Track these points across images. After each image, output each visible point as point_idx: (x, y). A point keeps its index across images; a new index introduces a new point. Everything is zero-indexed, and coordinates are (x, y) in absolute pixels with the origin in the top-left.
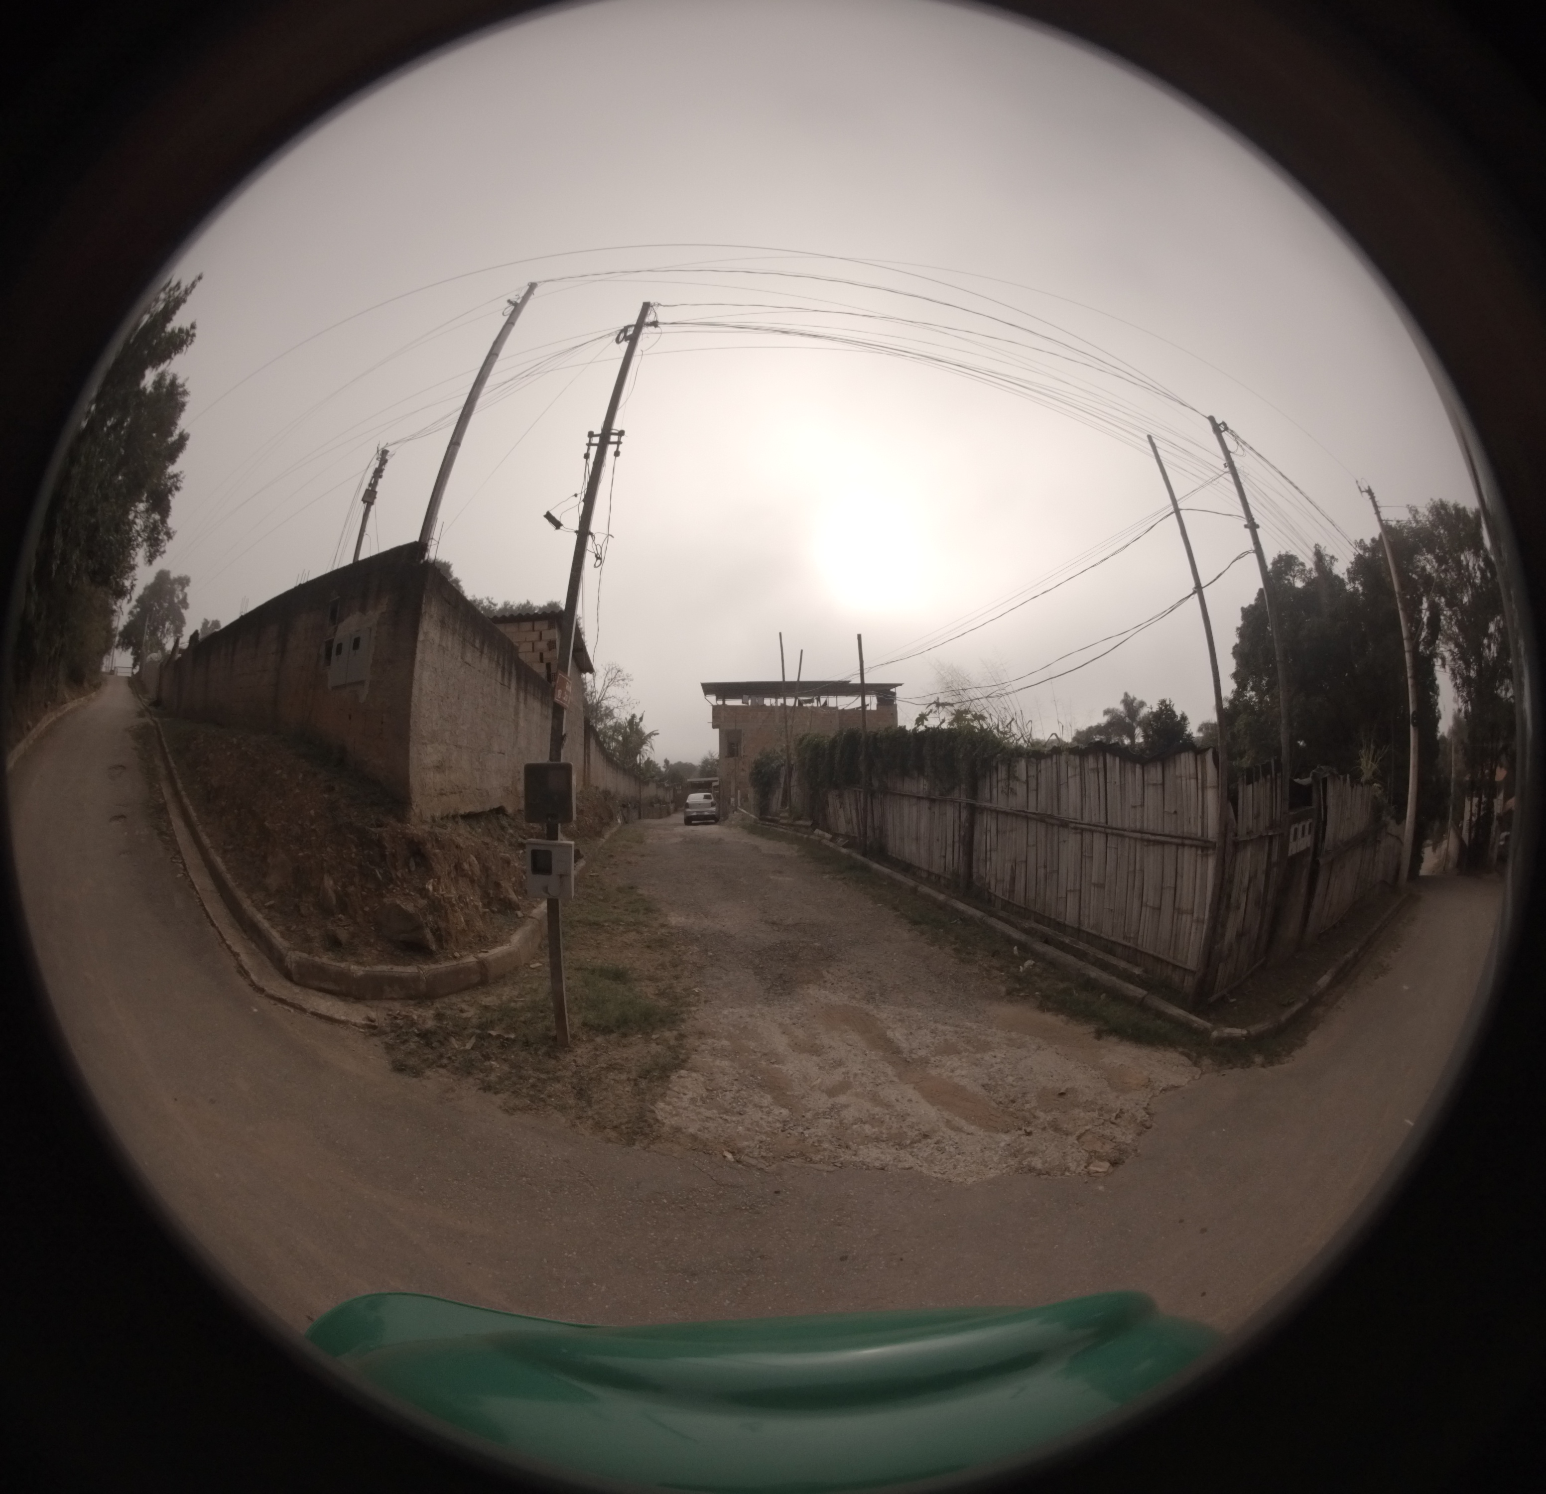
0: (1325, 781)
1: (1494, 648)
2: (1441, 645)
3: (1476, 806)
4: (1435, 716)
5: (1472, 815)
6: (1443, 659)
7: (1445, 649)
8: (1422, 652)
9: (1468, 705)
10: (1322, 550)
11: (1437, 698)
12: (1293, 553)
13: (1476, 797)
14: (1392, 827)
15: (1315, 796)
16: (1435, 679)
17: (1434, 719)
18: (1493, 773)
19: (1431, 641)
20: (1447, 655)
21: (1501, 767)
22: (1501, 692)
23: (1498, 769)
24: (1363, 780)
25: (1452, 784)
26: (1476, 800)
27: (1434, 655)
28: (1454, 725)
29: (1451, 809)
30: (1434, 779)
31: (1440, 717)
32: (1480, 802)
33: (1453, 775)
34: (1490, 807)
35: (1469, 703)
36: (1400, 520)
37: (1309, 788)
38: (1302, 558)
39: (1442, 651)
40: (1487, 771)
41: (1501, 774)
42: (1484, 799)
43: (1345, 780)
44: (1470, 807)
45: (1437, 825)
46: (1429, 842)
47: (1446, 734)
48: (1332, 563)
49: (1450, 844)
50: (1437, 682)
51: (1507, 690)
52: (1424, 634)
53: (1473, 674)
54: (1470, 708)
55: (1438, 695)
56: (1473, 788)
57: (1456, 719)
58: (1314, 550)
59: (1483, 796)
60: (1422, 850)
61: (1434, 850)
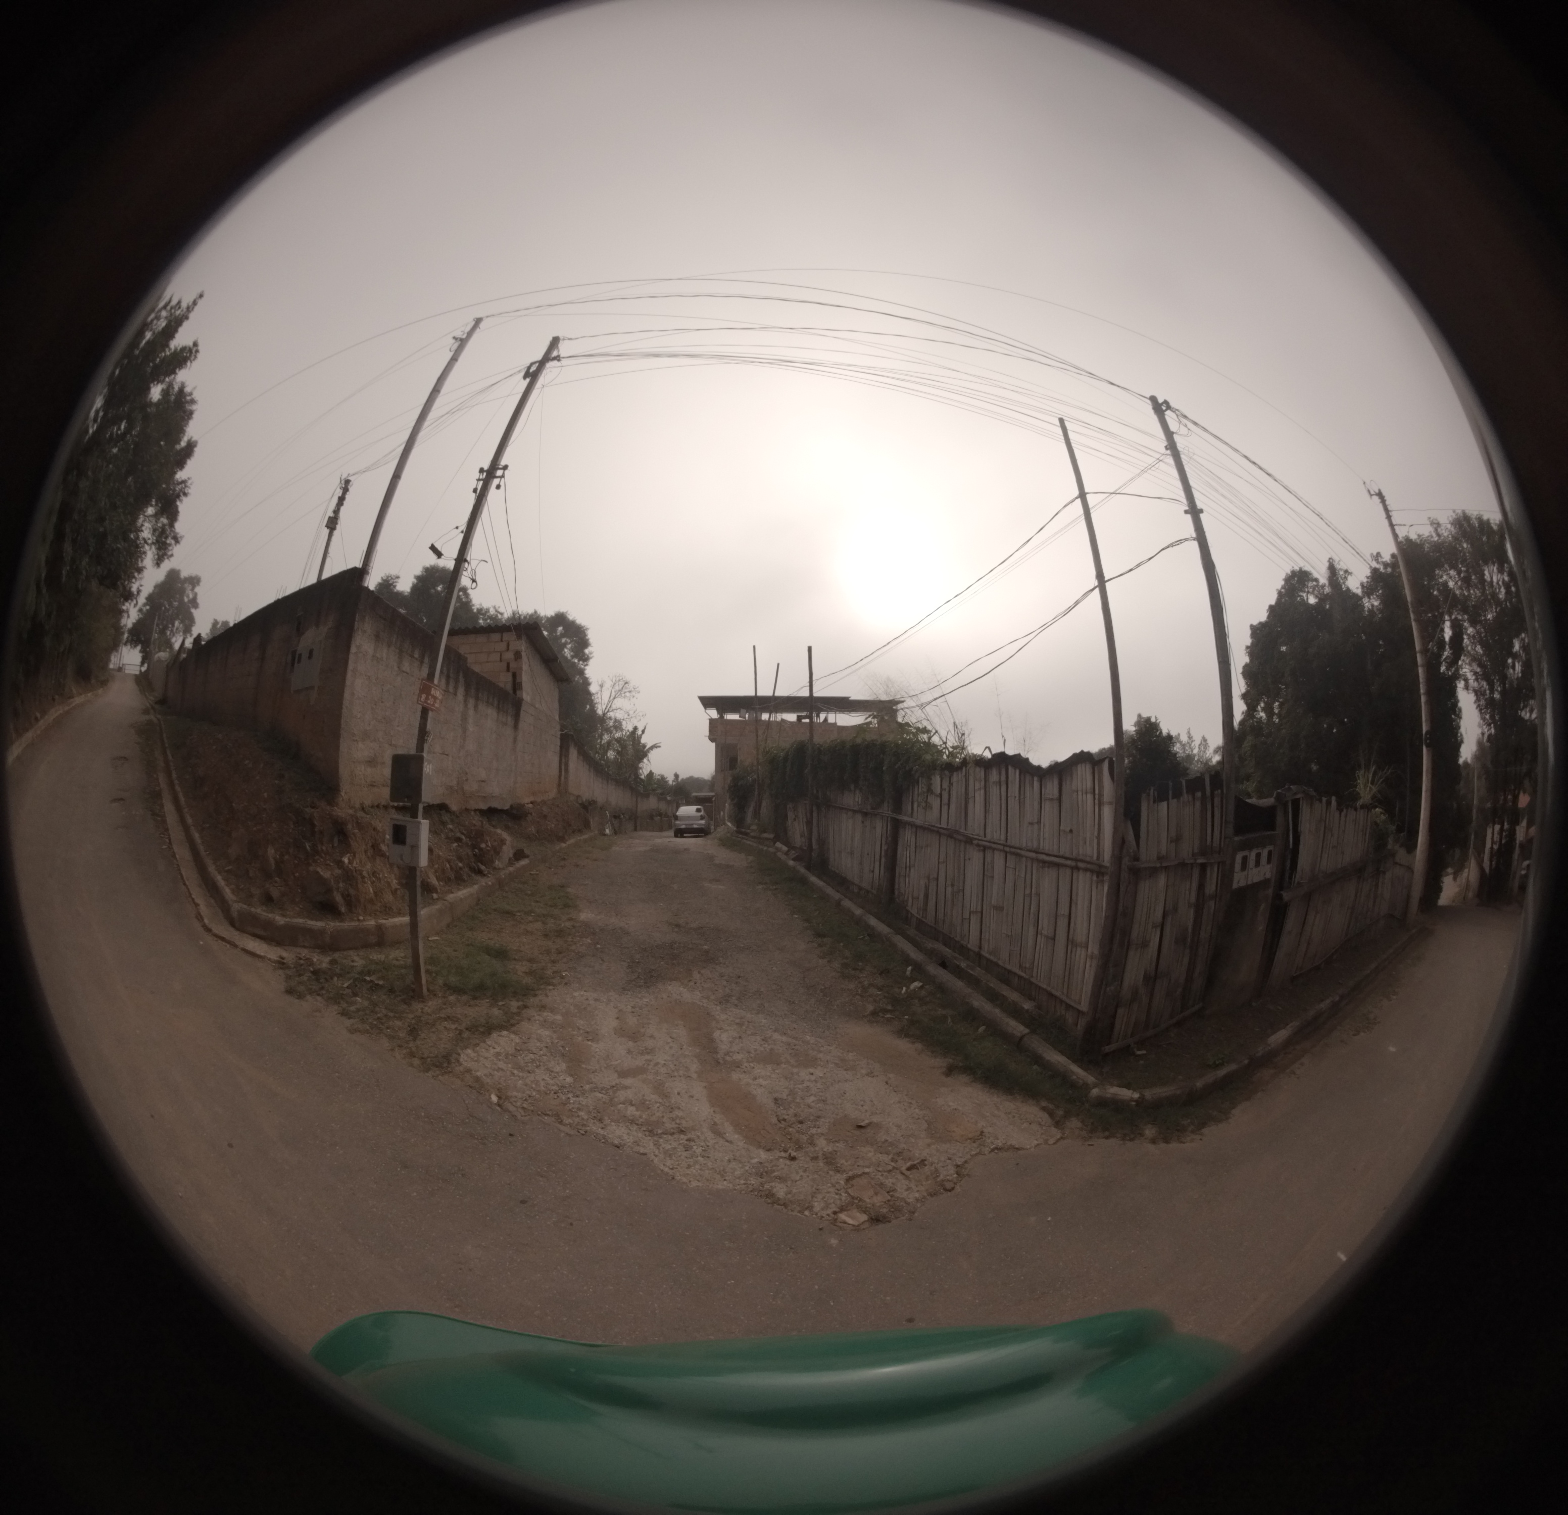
0: (1296, 804)
1: (1518, 667)
2: (1464, 666)
3: (1498, 833)
4: (1457, 740)
5: (1493, 842)
6: (1466, 680)
7: (1467, 669)
8: (1444, 673)
9: (1491, 728)
10: (1335, 564)
11: (1460, 721)
12: (1307, 568)
13: (1499, 824)
14: (1401, 855)
15: (1280, 819)
16: (1457, 701)
17: (1457, 744)
18: (1516, 798)
19: (1453, 662)
20: (1470, 676)
21: (1524, 792)
22: (1526, 714)
23: (1521, 795)
24: (1359, 803)
25: (1474, 811)
26: (1497, 827)
27: (1456, 676)
28: (1478, 750)
29: (1473, 837)
30: (1455, 806)
31: (1462, 742)
32: (1502, 830)
33: (1475, 802)
34: (1512, 834)
35: (1492, 725)
36: (1421, 534)
37: (1272, 810)
38: (1315, 575)
39: (1465, 672)
40: (1510, 797)
41: (1524, 800)
42: (1506, 826)
43: (1329, 803)
44: (1492, 835)
45: (1458, 852)
46: (1450, 870)
47: (1469, 761)
48: (1346, 578)
49: (1471, 873)
50: (1460, 705)
51: (1531, 711)
52: (1446, 654)
53: (1497, 696)
54: (1493, 731)
55: (1460, 718)
56: (1494, 816)
57: (1480, 743)
58: (1327, 564)
59: (1506, 824)
60: (1442, 879)
61: (1455, 879)
